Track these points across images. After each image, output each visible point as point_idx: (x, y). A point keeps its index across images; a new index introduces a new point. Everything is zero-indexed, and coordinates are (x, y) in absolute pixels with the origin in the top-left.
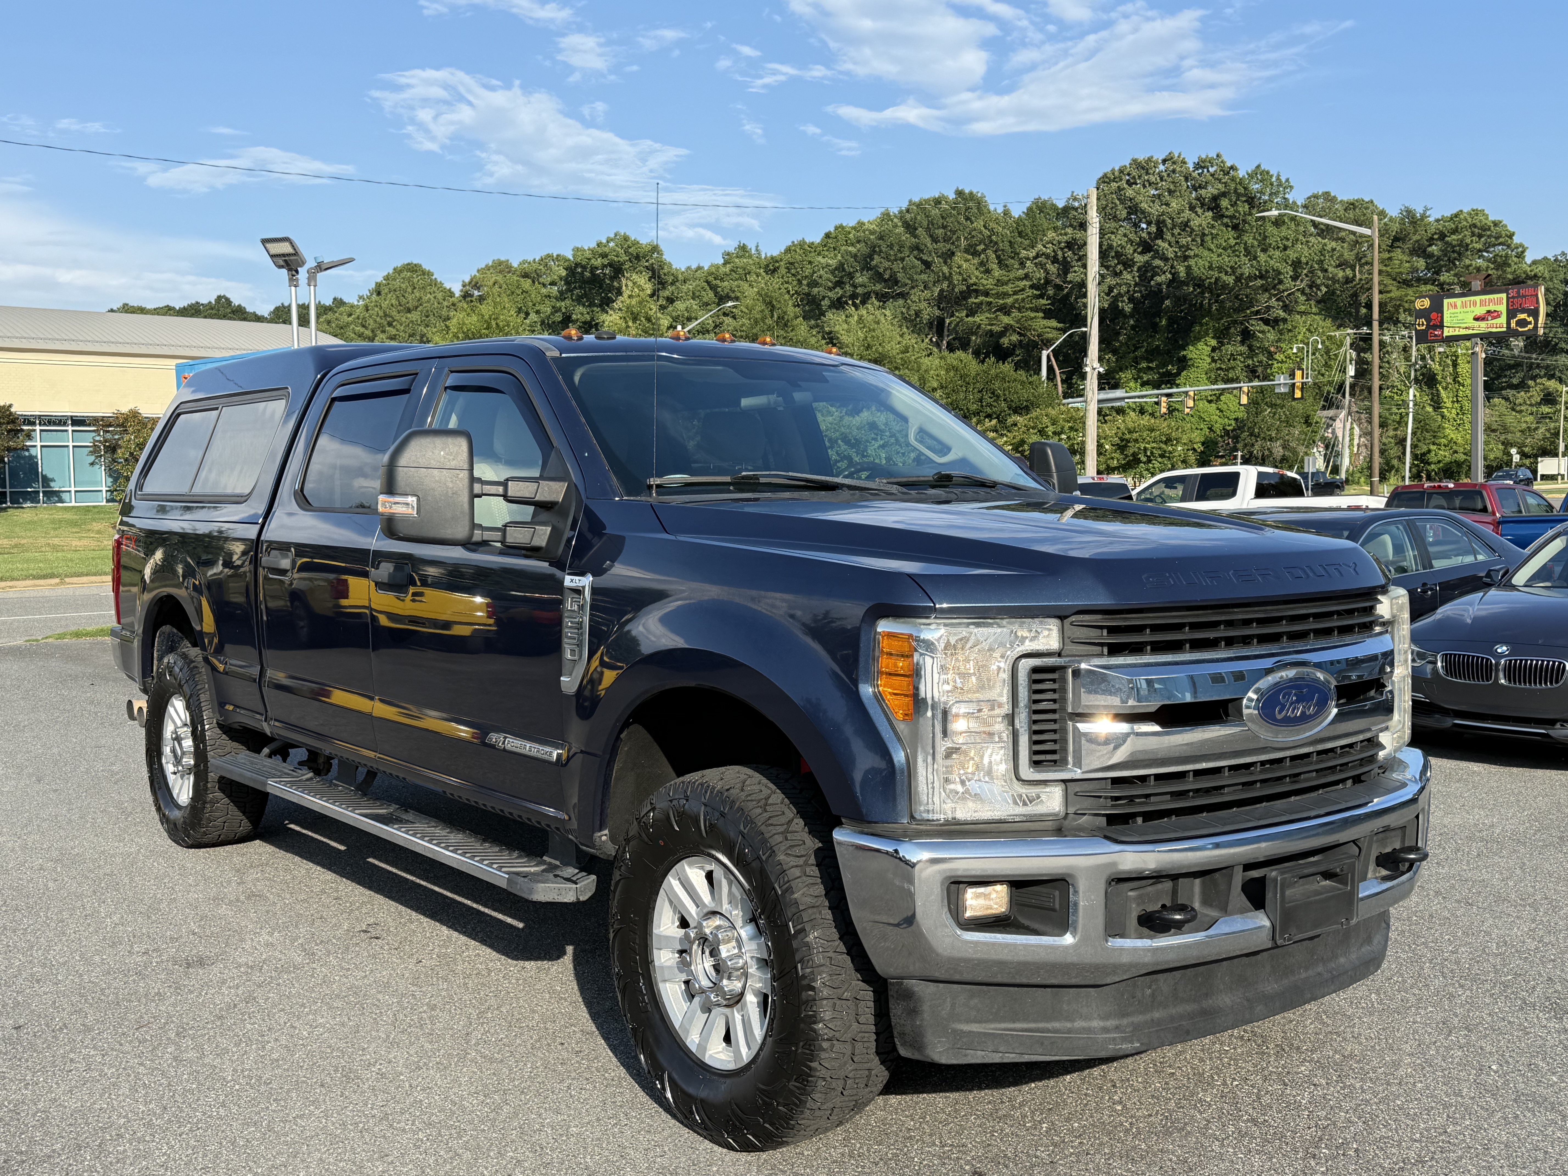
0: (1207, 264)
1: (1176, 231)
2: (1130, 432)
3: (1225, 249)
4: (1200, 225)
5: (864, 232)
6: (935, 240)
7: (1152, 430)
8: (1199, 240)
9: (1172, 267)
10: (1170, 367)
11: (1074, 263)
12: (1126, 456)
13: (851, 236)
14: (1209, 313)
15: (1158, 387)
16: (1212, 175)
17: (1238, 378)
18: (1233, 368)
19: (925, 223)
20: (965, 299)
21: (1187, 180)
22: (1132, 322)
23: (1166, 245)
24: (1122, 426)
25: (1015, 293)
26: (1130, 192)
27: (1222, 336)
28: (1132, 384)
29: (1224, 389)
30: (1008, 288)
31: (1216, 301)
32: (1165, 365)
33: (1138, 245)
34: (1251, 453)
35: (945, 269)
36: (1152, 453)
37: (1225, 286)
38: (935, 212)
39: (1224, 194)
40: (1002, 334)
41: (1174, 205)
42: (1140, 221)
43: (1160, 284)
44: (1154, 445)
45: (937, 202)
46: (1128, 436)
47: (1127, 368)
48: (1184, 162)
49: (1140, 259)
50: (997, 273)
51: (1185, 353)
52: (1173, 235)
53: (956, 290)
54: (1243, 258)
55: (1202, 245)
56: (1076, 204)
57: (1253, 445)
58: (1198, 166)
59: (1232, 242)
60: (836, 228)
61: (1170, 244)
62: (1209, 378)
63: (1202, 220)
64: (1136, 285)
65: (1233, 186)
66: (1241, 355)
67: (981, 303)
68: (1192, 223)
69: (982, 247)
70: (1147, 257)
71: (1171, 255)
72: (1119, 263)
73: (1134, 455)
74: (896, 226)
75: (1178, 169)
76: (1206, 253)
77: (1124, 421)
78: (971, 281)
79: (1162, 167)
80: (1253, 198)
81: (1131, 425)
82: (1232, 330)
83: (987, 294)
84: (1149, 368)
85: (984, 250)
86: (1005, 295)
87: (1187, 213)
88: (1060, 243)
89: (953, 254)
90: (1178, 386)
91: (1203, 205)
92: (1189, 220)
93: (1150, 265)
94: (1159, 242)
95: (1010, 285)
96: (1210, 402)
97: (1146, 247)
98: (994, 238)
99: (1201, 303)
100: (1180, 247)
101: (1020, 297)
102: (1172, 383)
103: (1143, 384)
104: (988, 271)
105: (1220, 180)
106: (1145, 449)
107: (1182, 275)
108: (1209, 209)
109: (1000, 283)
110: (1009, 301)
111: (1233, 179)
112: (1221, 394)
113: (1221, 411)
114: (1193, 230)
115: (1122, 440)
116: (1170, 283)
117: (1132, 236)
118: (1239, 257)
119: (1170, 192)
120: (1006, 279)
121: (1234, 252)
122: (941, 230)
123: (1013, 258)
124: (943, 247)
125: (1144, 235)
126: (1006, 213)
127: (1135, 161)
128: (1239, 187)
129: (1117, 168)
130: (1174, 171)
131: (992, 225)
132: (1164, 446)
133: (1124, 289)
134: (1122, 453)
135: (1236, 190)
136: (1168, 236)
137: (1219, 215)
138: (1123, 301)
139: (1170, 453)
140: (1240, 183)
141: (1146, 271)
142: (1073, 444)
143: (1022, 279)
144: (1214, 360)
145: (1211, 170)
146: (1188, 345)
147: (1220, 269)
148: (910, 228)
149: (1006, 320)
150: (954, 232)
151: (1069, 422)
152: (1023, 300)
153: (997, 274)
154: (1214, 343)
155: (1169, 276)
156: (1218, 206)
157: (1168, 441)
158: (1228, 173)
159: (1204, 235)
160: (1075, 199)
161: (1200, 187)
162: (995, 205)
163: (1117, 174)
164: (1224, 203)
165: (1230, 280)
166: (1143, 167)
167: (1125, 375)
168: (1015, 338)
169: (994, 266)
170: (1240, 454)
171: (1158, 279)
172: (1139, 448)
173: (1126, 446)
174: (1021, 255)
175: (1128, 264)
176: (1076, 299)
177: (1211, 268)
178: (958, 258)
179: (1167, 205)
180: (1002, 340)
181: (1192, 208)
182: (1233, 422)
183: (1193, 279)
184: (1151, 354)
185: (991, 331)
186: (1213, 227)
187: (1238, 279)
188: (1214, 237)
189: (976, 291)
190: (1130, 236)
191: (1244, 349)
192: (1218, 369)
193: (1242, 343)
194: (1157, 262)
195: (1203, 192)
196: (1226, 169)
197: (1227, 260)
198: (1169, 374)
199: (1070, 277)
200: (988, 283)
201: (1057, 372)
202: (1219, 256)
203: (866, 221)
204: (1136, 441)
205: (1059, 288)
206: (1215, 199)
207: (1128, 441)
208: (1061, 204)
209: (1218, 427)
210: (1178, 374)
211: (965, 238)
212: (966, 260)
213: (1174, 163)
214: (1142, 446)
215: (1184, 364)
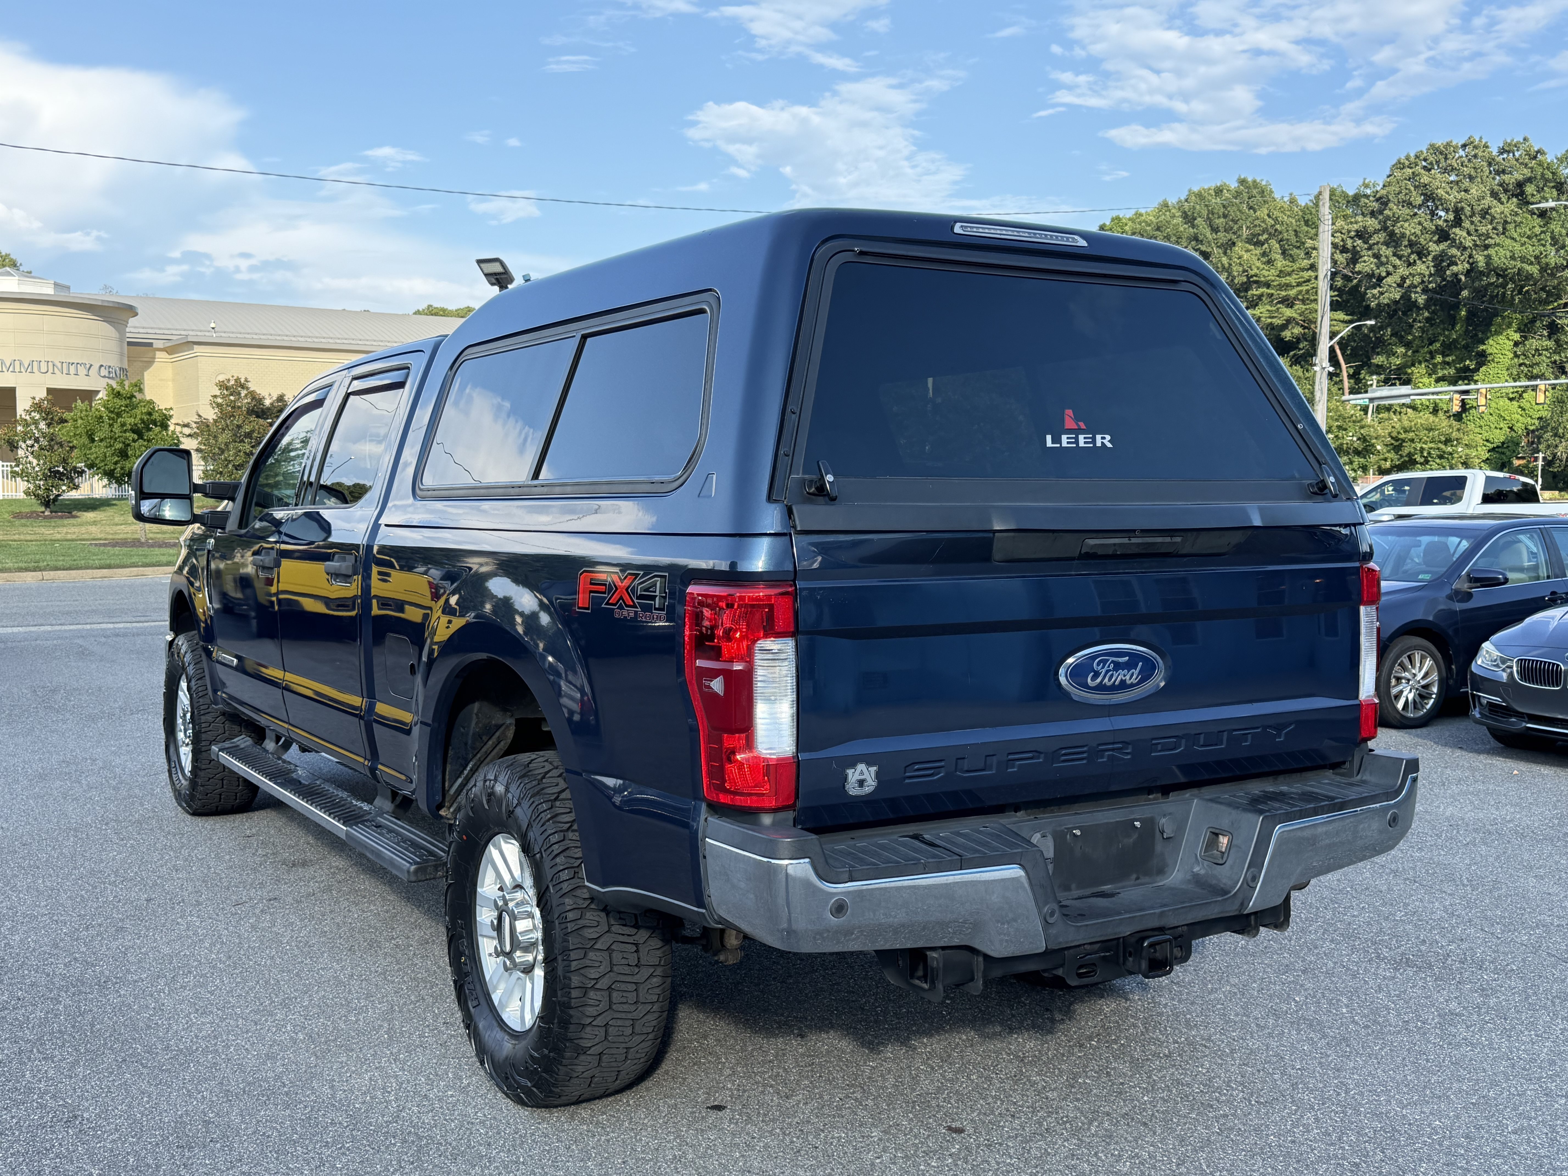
0: (1508, 254)
1: (1476, 219)
2: (1406, 431)
3: (1529, 237)
4: (1502, 213)
5: (1140, 223)
6: (1215, 230)
7: (1430, 430)
8: (1500, 228)
9: (1470, 256)
10: (1468, 362)
11: (1364, 252)
12: (1401, 456)
13: (1127, 228)
14: (1511, 304)
15: (1455, 383)
16: (1517, 160)
17: (1543, 374)
18: (1537, 364)
19: (1205, 213)
20: (1246, 291)
21: (1490, 165)
22: (1426, 314)
23: (1465, 234)
24: (1397, 426)
25: (1299, 284)
26: (1425, 179)
27: (1526, 329)
28: (1426, 380)
29: (1527, 387)
30: (1292, 280)
31: (1520, 293)
32: (1462, 360)
33: (1434, 233)
34: (1554, 455)
35: (1225, 260)
36: (1429, 453)
37: (1529, 277)
38: (1216, 201)
39: (1529, 180)
40: (1284, 327)
41: (1473, 191)
42: (1437, 208)
43: (1456, 275)
44: (1432, 445)
45: (1219, 191)
46: (1403, 436)
47: (1420, 363)
48: (1486, 146)
49: (1435, 248)
50: (1281, 263)
51: (1484, 347)
52: (1472, 223)
53: (1236, 281)
54: (1548, 247)
55: (1503, 233)
56: (1368, 192)
57: (1557, 446)
58: (1502, 151)
59: (1538, 230)
60: (1113, 220)
61: (1469, 234)
62: (1510, 375)
63: (1506, 208)
64: (1431, 275)
65: (1540, 170)
66: (1547, 350)
67: (1262, 295)
68: (1493, 211)
69: (1265, 236)
70: (1443, 246)
71: (1468, 243)
72: (1412, 253)
73: (1410, 455)
74: (1173, 217)
75: (1480, 154)
76: (1508, 242)
77: (1400, 420)
78: (1252, 273)
79: (1462, 153)
80: (1562, 184)
81: (1406, 423)
82: (1538, 324)
83: (1268, 285)
84: (1445, 363)
85: (1267, 240)
86: (1288, 286)
87: (1488, 201)
88: (1349, 231)
89: (1234, 244)
90: (1476, 382)
91: (1506, 191)
92: (1490, 208)
93: (1446, 254)
94: (1457, 230)
95: (1295, 276)
96: (1511, 399)
97: (1443, 235)
98: (1278, 227)
99: (1504, 294)
100: (1479, 236)
101: (1304, 288)
102: (1469, 379)
103: (1438, 380)
104: (1270, 262)
105: (1526, 165)
106: (1422, 449)
107: (1480, 264)
108: (1513, 195)
109: (1282, 274)
110: (1292, 293)
111: (1540, 164)
112: (1524, 392)
113: (1524, 410)
114: (1493, 218)
115: (1396, 439)
116: (1468, 273)
117: (1427, 224)
118: (1544, 246)
119: (1471, 178)
120: (1289, 269)
121: (1539, 240)
122: (1222, 220)
123: (1298, 248)
124: (1223, 237)
125: (1441, 223)
126: (1292, 201)
127: (1432, 146)
128: (1546, 172)
129: (1412, 155)
130: (1475, 156)
131: (1276, 213)
132: (1443, 447)
133: (1417, 280)
134: (1397, 453)
135: (1543, 175)
136: (1466, 224)
137: (1524, 202)
138: (1416, 293)
139: (1451, 454)
140: (1548, 168)
141: (1443, 261)
142: (1342, 444)
143: (1308, 270)
144: (1516, 356)
145: (1517, 154)
146: (1488, 338)
147: (1523, 259)
148: (1189, 218)
149: (1288, 312)
150: (1235, 222)
151: (1337, 420)
152: (1307, 292)
153: (1279, 264)
154: (1517, 337)
155: (1467, 266)
156: (1522, 193)
157: (1448, 441)
158: (1535, 157)
159: (1506, 222)
160: (1367, 186)
161: (1504, 172)
162: (1280, 193)
163: (1412, 159)
164: (1530, 189)
165: (1534, 270)
166: (1442, 152)
167: (1419, 371)
168: (1297, 330)
169: (1278, 256)
170: (1541, 455)
171: (1455, 268)
172: (1415, 449)
173: (1401, 446)
174: (1307, 245)
175: (1422, 254)
176: (1366, 290)
177: (1513, 258)
178: (1239, 249)
179: (1466, 191)
180: (1283, 334)
181: (1494, 195)
182: (1537, 422)
183: (1494, 270)
184: (1447, 349)
185: (1271, 323)
186: (1517, 214)
187: (1543, 270)
188: (1518, 225)
189: (1256, 282)
190: (1425, 224)
191: (1550, 344)
192: (1520, 365)
193: (1549, 337)
194: (1454, 251)
195: (1506, 178)
196: (1533, 153)
197: (1531, 250)
198: (1466, 369)
199: (1358, 267)
200: (1269, 274)
201: (1344, 366)
202: (1523, 245)
203: (1143, 211)
204: (1412, 441)
205: (1347, 278)
206: (1520, 185)
207: (1403, 441)
208: (1351, 192)
209: (1519, 427)
210: (1477, 370)
211: (1247, 228)
212: (1248, 251)
213: (1475, 147)
214: (1419, 446)
215: (1482, 359)
